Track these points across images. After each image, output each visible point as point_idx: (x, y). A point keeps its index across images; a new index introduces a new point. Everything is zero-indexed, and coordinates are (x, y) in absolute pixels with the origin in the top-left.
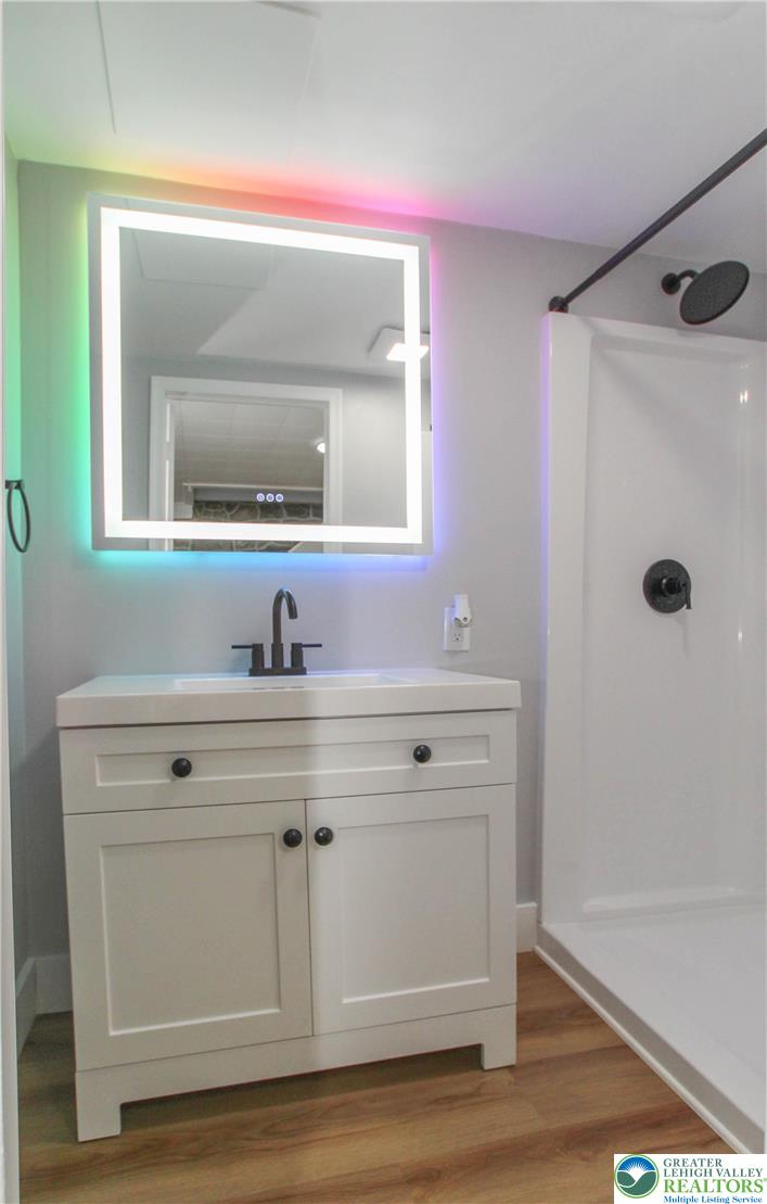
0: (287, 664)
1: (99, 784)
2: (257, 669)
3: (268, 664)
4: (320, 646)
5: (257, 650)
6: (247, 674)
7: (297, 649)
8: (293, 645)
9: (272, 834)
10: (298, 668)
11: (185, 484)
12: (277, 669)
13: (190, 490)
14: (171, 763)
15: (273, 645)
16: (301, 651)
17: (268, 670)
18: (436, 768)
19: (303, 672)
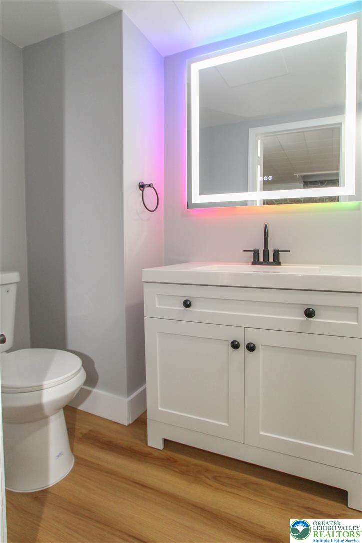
0: (271, 260)
1: (157, 306)
2: (256, 262)
3: (261, 260)
4: (289, 251)
5: (256, 253)
6: (251, 264)
7: (277, 253)
8: (275, 251)
9: (228, 341)
10: (277, 262)
11: (295, 175)
12: (266, 262)
13: (298, 177)
14: (183, 301)
15: (264, 251)
16: (279, 254)
17: (261, 262)
18: (315, 322)
19: (280, 264)
